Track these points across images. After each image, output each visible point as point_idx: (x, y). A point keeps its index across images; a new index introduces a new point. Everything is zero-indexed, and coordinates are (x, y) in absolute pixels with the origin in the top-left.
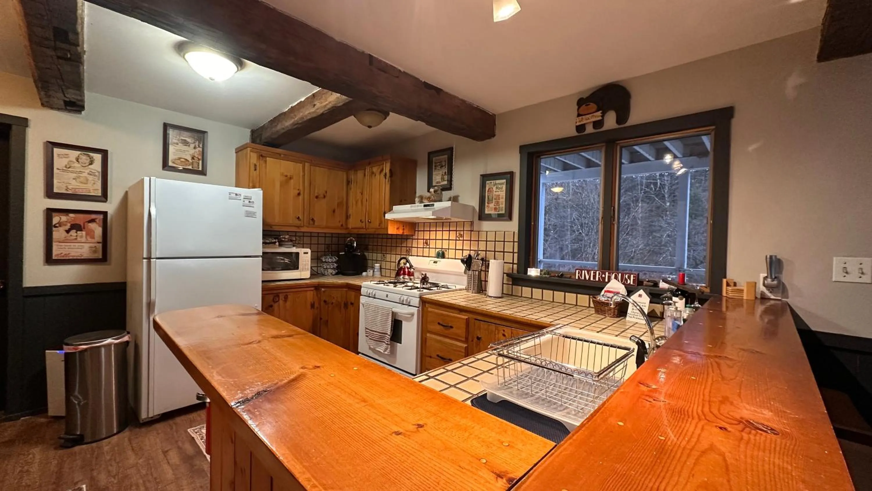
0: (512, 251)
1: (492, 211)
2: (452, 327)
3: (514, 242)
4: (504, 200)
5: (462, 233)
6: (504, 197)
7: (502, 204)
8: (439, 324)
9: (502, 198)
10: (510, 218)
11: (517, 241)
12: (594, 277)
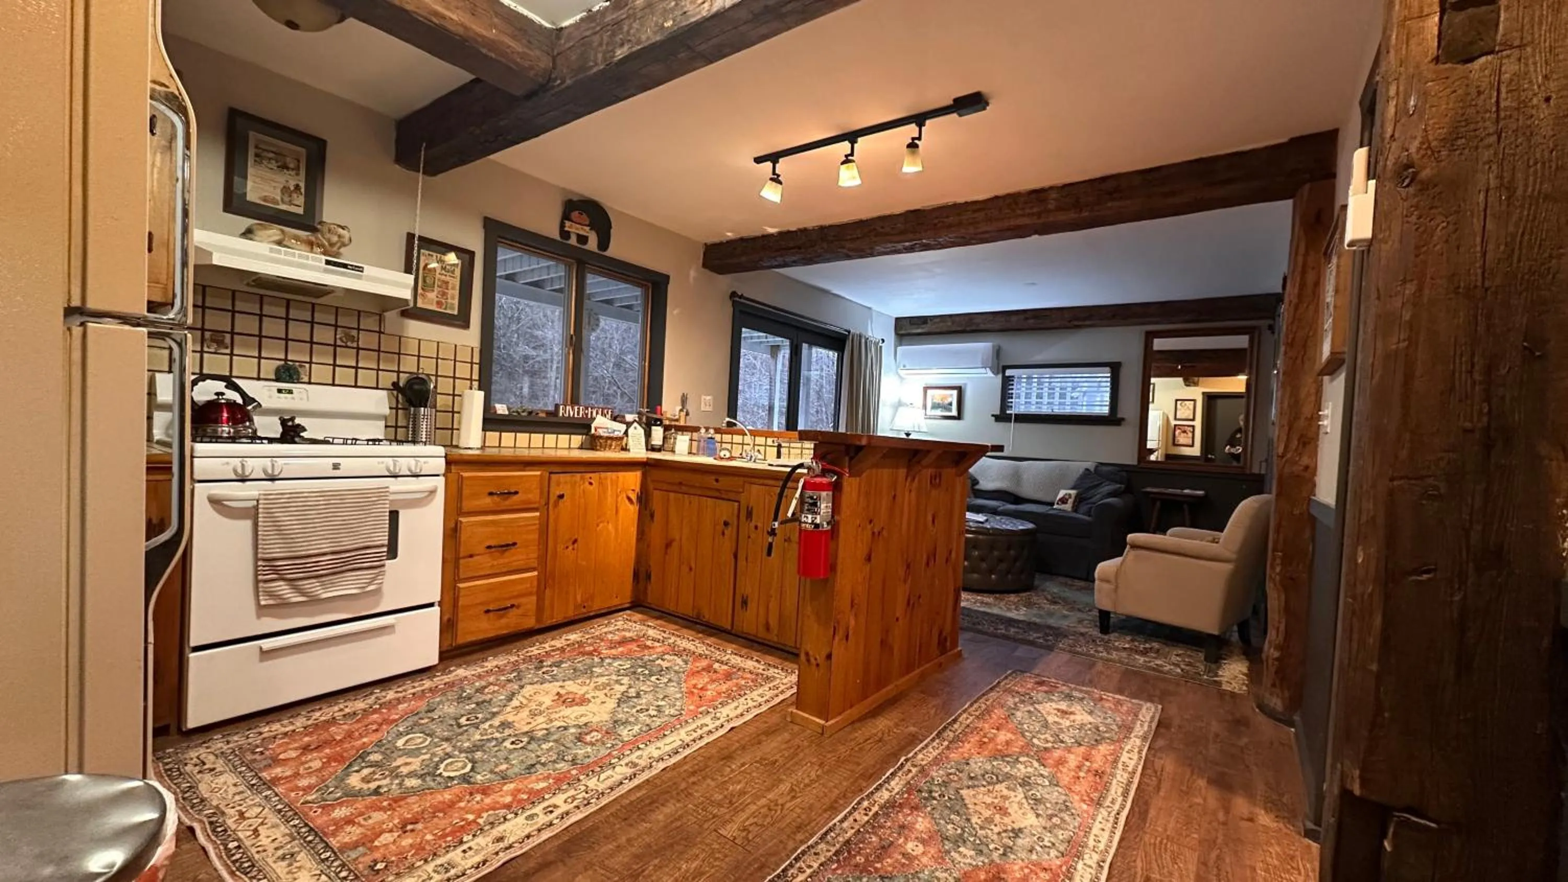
0: (469, 377)
1: (432, 304)
2: (516, 493)
3: (472, 363)
4: (457, 292)
5: (354, 333)
6: (458, 288)
7: (453, 298)
8: (491, 494)
9: (453, 288)
10: (466, 325)
11: (478, 361)
12: (578, 414)
